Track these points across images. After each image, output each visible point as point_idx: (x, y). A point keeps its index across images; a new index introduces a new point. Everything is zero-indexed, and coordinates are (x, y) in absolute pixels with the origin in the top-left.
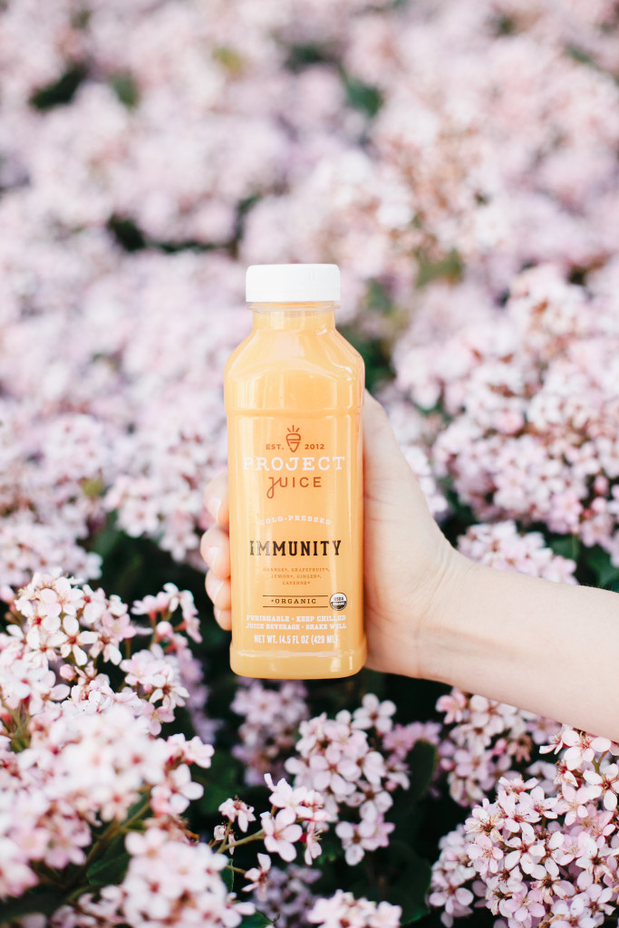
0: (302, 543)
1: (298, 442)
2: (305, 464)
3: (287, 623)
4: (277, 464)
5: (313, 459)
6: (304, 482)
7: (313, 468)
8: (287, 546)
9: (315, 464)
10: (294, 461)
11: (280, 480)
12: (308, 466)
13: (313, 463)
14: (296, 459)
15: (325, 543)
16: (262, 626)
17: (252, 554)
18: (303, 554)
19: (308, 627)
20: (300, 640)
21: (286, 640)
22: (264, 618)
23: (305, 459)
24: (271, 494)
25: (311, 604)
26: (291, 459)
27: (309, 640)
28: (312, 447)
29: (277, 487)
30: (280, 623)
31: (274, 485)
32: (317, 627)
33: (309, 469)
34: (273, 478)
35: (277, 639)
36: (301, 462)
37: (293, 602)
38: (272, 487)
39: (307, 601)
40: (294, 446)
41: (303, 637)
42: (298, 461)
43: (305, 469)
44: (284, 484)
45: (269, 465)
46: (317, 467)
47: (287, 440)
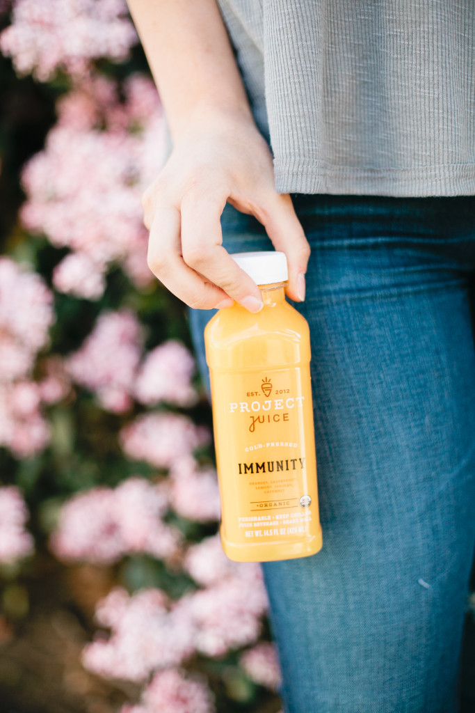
0: (278, 462)
1: (270, 389)
2: (277, 404)
3: (269, 521)
4: (256, 406)
5: (282, 401)
6: (276, 418)
7: (282, 408)
8: (266, 465)
9: (283, 404)
10: (268, 404)
11: (259, 418)
12: (279, 406)
13: (282, 404)
14: (270, 402)
15: (293, 461)
16: (251, 525)
17: (240, 473)
18: (278, 470)
19: (284, 522)
20: (279, 532)
21: (269, 533)
22: (252, 519)
23: (276, 401)
24: (252, 429)
25: (286, 506)
26: (266, 402)
27: (286, 532)
28: (281, 392)
29: (257, 423)
30: (264, 521)
31: (254, 422)
32: (291, 522)
33: (280, 408)
34: (253, 417)
35: (262, 533)
36: (273, 404)
37: (273, 504)
38: (253, 424)
39: (283, 504)
40: (267, 393)
41: (281, 530)
42: (271, 403)
43: (277, 408)
44: (261, 420)
45: (250, 407)
46: (285, 406)
47: (262, 388)
